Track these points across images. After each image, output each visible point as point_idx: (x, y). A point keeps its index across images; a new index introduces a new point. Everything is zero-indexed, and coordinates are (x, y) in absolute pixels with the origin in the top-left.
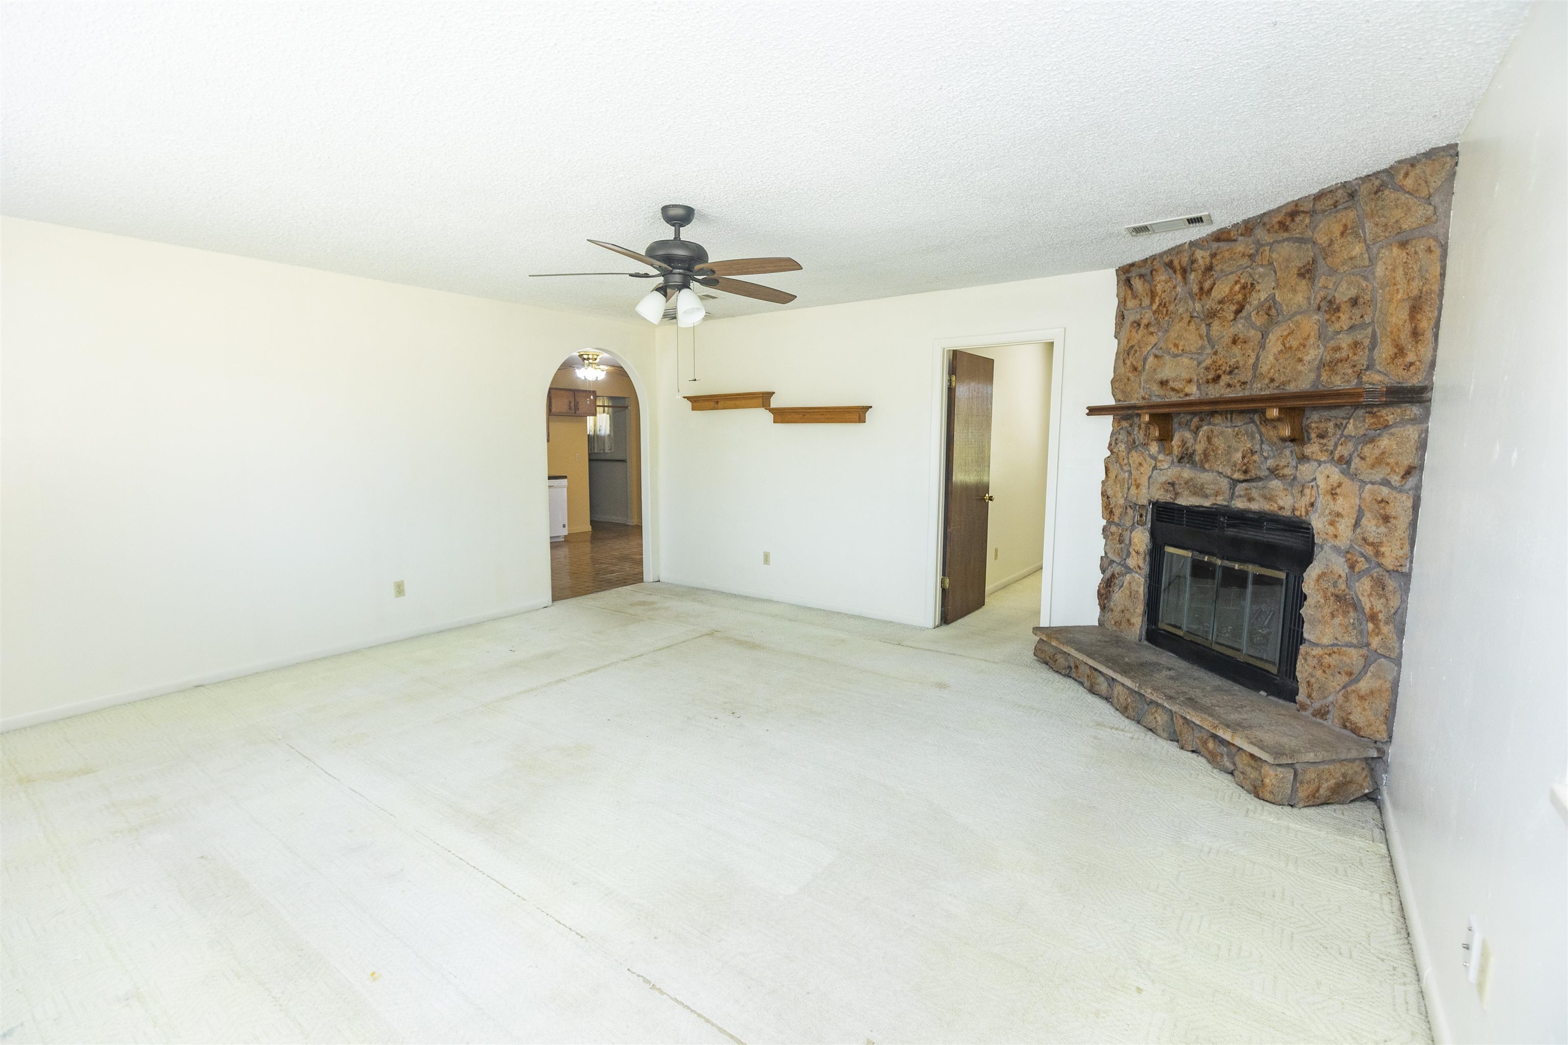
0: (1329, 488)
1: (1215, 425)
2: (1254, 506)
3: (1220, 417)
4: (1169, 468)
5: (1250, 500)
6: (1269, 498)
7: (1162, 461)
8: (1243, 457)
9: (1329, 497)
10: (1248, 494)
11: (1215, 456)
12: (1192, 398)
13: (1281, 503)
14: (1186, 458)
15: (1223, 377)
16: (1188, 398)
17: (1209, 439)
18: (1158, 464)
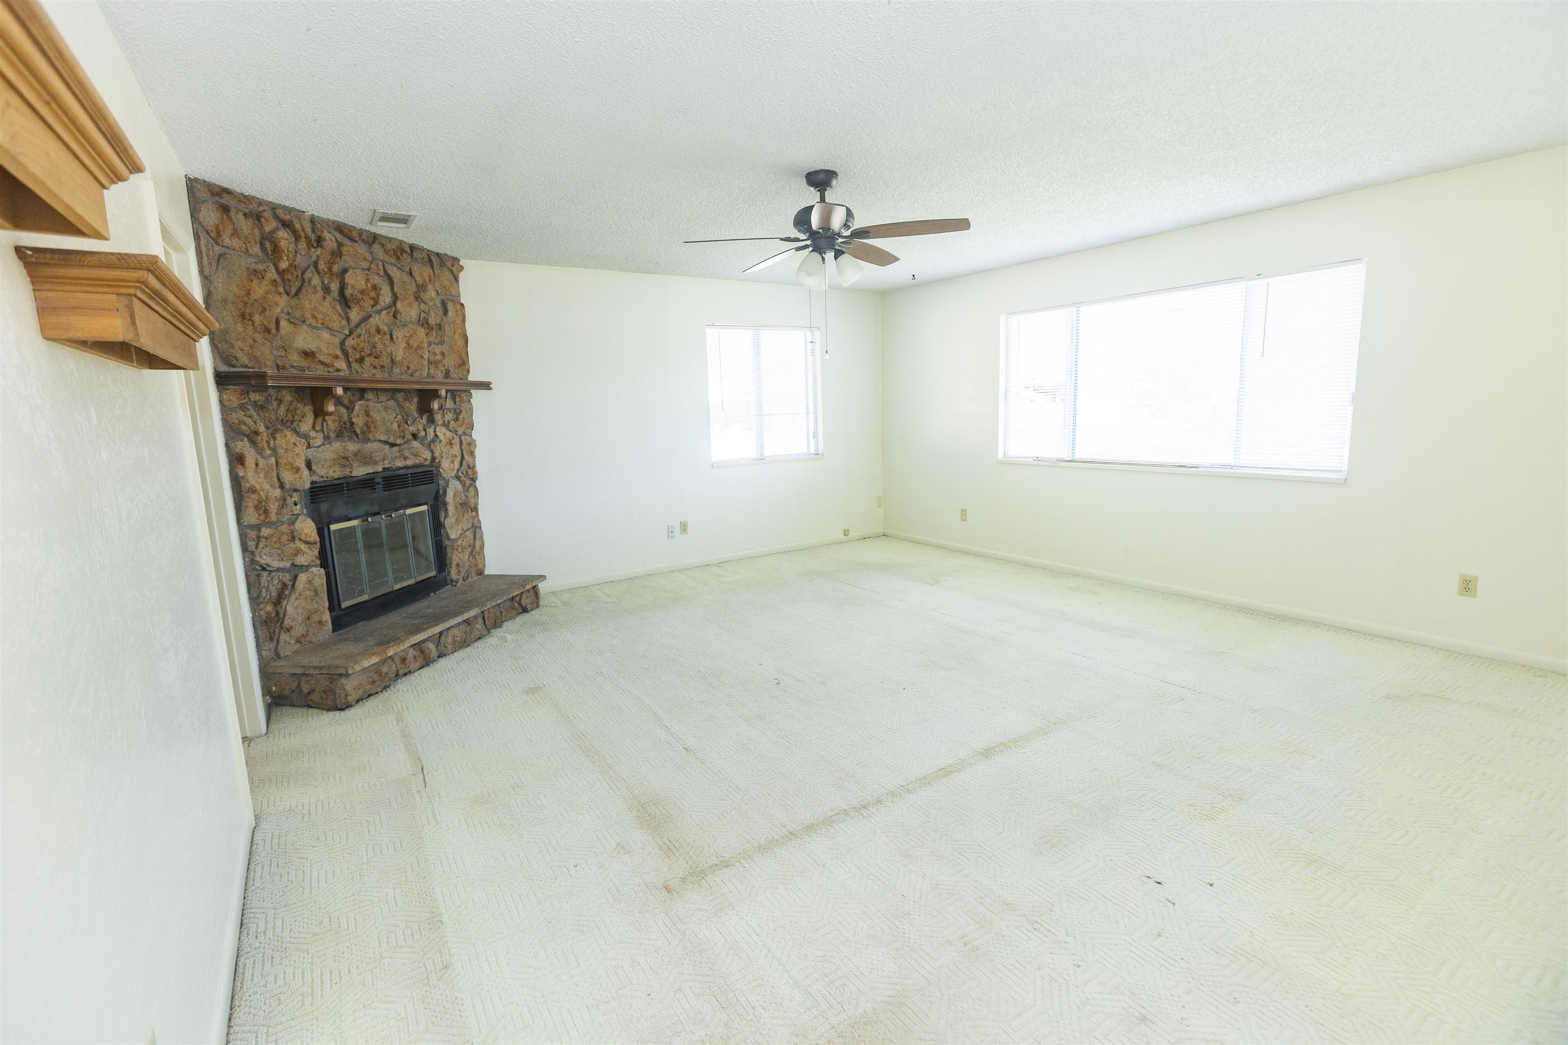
0: (448, 441)
1: (368, 400)
2: (409, 463)
3: (371, 394)
4: (323, 444)
5: (405, 458)
6: (416, 455)
7: (316, 438)
8: (399, 426)
9: (449, 447)
10: (402, 454)
11: (375, 427)
12: (341, 374)
13: (425, 457)
14: (346, 430)
15: (367, 359)
16: (336, 374)
17: (367, 414)
18: (312, 442)
